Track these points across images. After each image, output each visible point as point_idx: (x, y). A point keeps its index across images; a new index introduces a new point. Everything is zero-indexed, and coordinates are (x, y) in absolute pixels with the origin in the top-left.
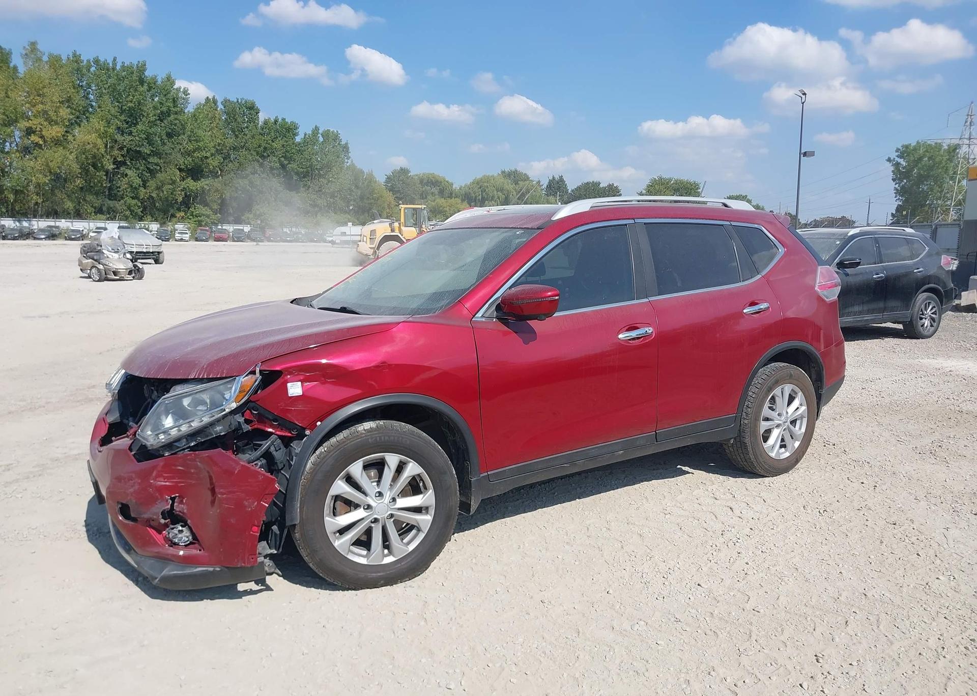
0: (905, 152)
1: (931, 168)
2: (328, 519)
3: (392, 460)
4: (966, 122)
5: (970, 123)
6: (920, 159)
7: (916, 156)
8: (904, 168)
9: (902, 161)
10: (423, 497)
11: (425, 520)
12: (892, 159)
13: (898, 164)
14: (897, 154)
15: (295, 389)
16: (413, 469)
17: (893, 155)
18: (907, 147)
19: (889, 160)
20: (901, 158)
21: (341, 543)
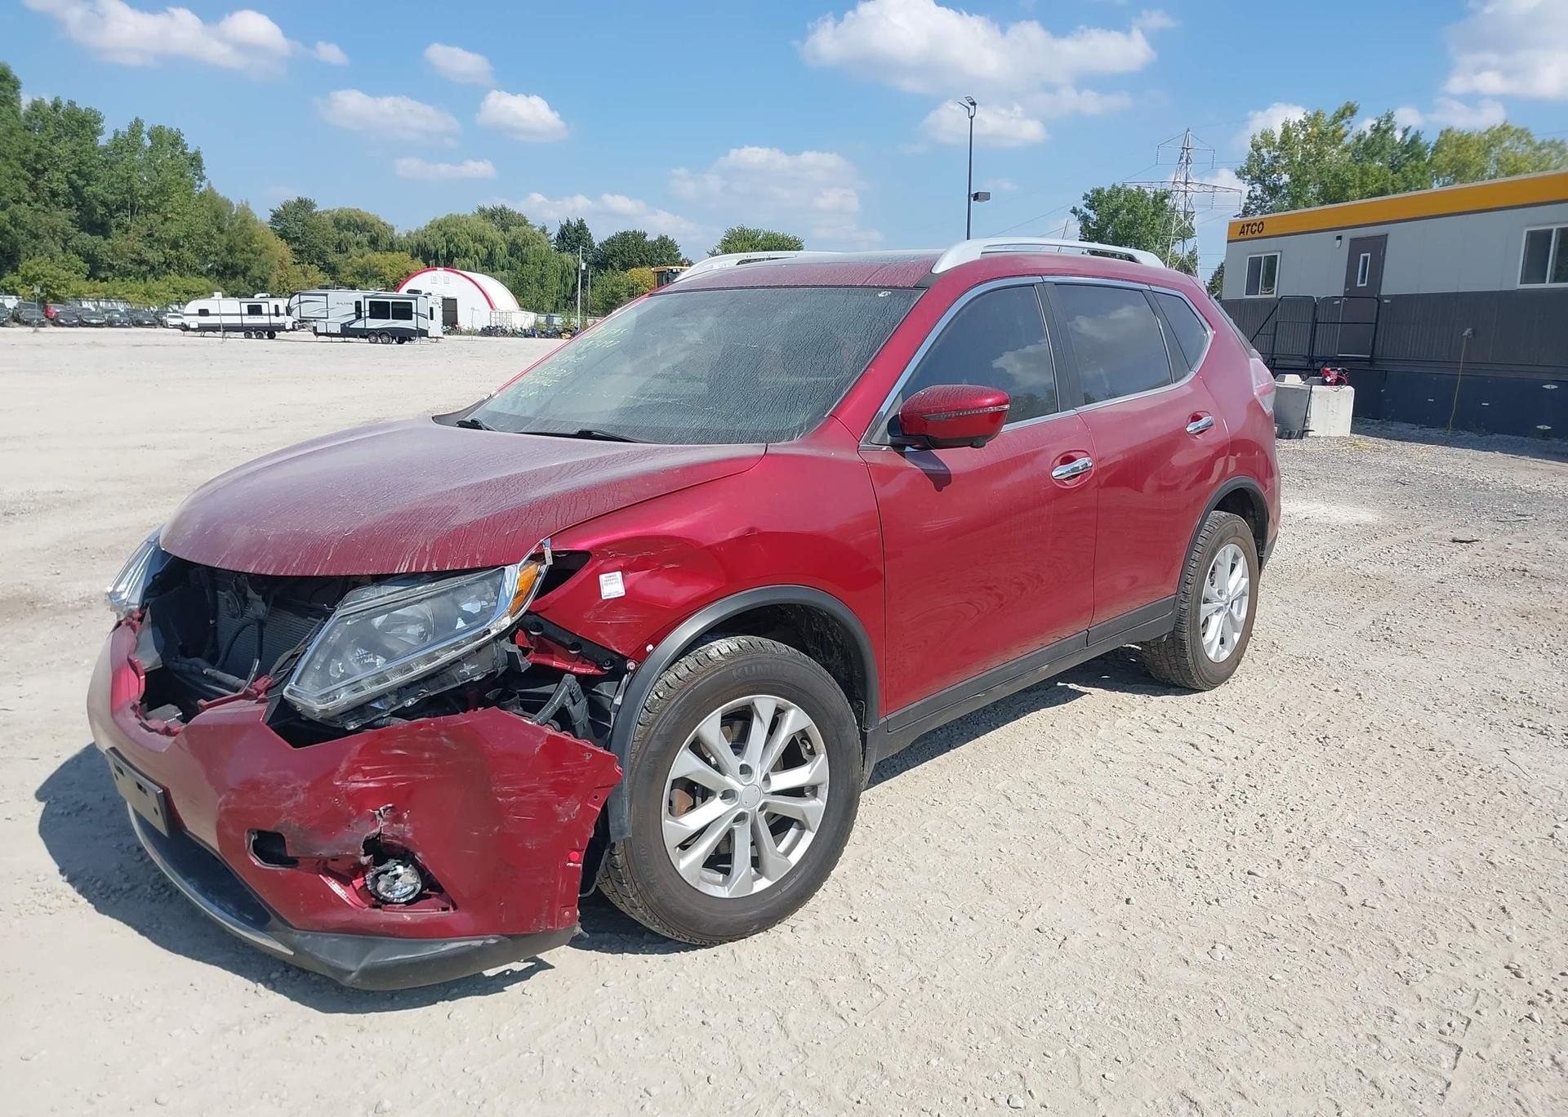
0: (1095, 200)
1: (1131, 225)
2: (668, 823)
3: (765, 705)
4: (1181, 158)
5: (1187, 161)
6: (1117, 211)
7: (1112, 206)
8: (1094, 224)
9: (1090, 213)
10: (812, 768)
11: (814, 808)
12: (1078, 209)
13: (1085, 219)
14: (1085, 202)
15: (612, 586)
16: (795, 720)
17: (1081, 205)
18: (1099, 192)
19: (1074, 211)
20: (1090, 209)
21: (688, 863)
